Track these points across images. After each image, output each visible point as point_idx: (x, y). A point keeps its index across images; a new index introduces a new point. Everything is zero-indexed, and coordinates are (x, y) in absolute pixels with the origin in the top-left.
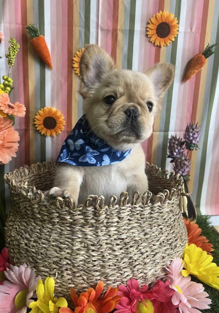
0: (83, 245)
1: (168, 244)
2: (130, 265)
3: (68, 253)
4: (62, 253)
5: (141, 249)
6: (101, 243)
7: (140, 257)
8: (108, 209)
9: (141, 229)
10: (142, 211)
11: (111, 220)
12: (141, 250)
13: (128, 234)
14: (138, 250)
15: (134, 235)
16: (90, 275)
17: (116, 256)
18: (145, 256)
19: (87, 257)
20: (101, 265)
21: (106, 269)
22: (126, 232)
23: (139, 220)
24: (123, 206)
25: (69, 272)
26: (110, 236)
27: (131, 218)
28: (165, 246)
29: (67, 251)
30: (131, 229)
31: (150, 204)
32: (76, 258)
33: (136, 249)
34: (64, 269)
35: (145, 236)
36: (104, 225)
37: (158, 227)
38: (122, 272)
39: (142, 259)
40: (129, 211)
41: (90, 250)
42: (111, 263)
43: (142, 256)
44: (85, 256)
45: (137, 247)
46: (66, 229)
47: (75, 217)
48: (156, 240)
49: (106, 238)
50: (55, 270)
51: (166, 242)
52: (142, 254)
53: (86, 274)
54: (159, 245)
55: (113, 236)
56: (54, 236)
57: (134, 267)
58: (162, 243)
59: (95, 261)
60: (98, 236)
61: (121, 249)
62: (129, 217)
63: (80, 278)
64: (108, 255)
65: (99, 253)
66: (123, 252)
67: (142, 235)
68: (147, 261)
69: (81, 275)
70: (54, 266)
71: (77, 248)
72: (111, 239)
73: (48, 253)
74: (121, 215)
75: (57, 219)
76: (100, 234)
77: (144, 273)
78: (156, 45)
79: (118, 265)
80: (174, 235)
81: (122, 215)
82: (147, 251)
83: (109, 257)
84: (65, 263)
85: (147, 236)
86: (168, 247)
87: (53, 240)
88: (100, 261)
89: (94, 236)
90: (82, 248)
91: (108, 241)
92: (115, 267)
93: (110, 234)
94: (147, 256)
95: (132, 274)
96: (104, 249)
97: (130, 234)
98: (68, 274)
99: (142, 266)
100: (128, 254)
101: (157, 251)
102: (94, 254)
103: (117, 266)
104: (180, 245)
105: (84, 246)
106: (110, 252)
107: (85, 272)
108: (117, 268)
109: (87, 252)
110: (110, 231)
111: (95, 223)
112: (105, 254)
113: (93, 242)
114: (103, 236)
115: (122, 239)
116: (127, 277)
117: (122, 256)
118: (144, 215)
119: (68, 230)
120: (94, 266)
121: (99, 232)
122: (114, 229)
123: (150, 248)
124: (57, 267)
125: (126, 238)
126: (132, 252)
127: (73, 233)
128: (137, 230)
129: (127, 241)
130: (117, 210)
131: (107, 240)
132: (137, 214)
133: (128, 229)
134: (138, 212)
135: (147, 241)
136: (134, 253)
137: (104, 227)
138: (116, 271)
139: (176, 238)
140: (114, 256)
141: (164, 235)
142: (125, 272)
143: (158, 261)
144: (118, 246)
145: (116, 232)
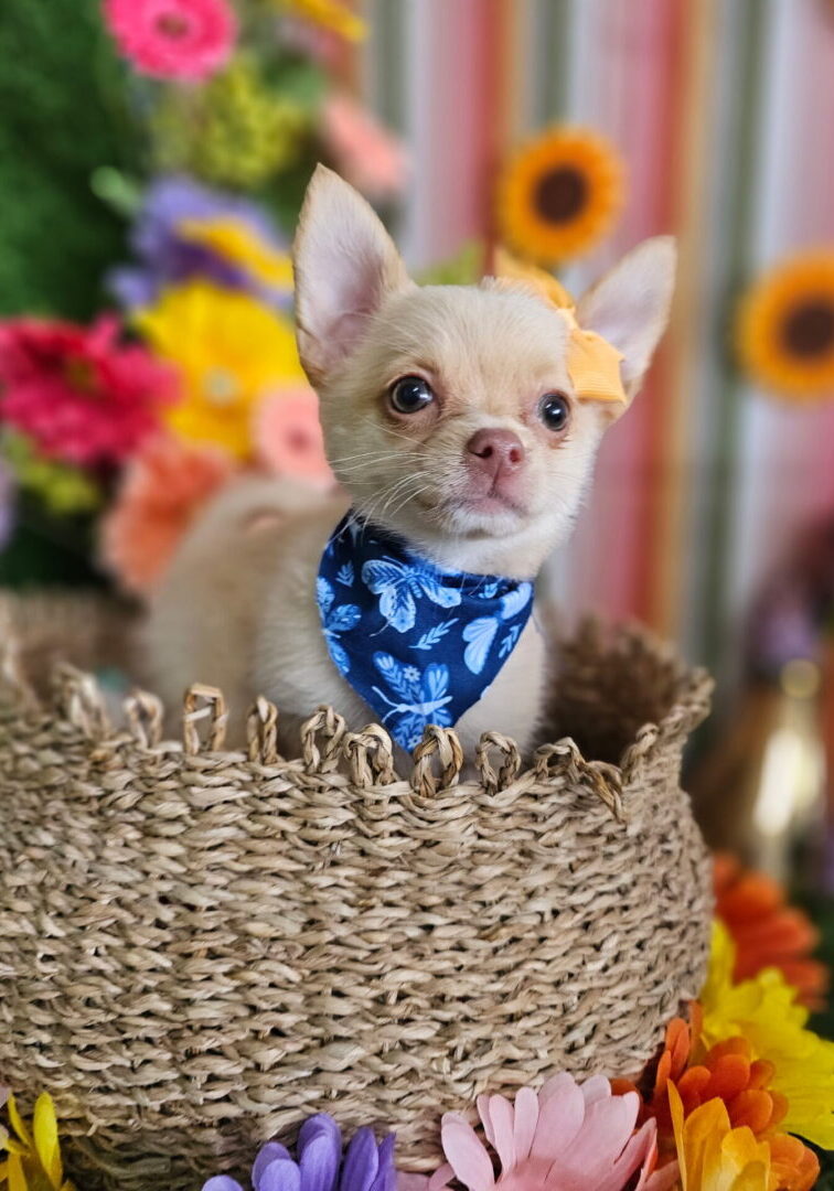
0: (40, 875)
1: (434, 1020)
2: (171, 1038)
5: (253, 986)
6: (94, 889)
7: (236, 1019)
9: (303, 894)
11: (151, 804)
12: (253, 991)
13: (226, 896)
14: (237, 984)
15: (253, 907)
17: (131, 969)
20: (59, 986)
21: (65, 1009)
22: (222, 880)
23: (297, 848)
24: (199, 754)
26: (146, 874)
27: (248, 824)
28: (403, 1022)
30: (250, 875)
31: (340, 779)
33: (225, 974)
35: (303, 931)
36: (132, 820)
37: (414, 911)
39: (242, 1037)
41: (50, 908)
42: (95, 994)
43: (244, 1019)
44: (26, 922)
45: (237, 967)
48: (358, 973)
49: (128, 879)
51: (424, 1004)
54: (369, 1005)
55: (159, 878)
57: (191, 1055)
58: (392, 999)
59: (46, 958)
60: (99, 858)
61: (162, 948)
64: (100, 952)
65: (72, 930)
66: (167, 964)
67: (291, 926)
68: (269, 1056)
71: (20, 881)
72: (144, 888)
76: (113, 854)
79: (121, 1016)
80: (498, 987)
82: (283, 1009)
83: (99, 964)
85: (312, 937)
88: (61, 966)
89: (91, 856)
90: (32, 889)
91: (131, 896)
92: (103, 1018)
95: (179, 1088)
96: (91, 919)
97: (237, 900)
100: (180, 982)
101: (339, 1028)
102: (51, 927)
104: (531, 1055)
105: (42, 884)
110: (154, 853)
111: (98, 799)
114: (119, 867)
115: (192, 908)
117: (151, 981)
122: (175, 849)
123: (307, 998)
125: (210, 909)
128: (277, 891)
129: (205, 920)
131: (125, 886)
132: (283, 814)
133: (236, 873)
134: (285, 805)
135: (299, 958)
136: (208, 985)
137: (130, 828)
138: (108, 1039)
139: (511, 1007)
140: (119, 967)
141: (425, 964)
142: (146, 1062)
143: (342, 1082)
144: (157, 932)
145: (177, 868)
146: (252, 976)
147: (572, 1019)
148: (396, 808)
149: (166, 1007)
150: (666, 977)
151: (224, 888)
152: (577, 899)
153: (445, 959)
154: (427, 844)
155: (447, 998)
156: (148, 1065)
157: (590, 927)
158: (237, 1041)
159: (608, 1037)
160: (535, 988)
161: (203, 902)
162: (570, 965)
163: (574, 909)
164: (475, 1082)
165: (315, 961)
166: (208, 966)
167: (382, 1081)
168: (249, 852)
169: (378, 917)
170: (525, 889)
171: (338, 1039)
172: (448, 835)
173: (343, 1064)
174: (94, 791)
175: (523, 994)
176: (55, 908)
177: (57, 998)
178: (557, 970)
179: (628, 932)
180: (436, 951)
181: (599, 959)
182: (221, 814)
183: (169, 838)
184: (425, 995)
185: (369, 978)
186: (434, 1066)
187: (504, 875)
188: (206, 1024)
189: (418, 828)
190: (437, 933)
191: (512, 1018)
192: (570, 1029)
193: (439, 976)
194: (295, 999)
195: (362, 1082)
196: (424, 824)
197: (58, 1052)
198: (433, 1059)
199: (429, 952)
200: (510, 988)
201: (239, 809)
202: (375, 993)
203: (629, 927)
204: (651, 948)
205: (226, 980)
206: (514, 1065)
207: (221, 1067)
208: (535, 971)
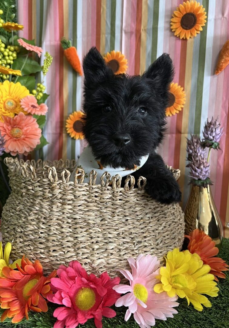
0: (37, 216)
1: (130, 237)
2: (74, 245)
3: (24, 222)
4: (20, 221)
6: (52, 217)
7: (88, 240)
8: (61, 183)
9: (100, 214)
10: (102, 194)
11: (65, 197)
12: (91, 234)
14: (87, 233)
15: (89, 217)
16: (36, 246)
17: (62, 232)
18: (93, 240)
19: (36, 228)
20: (46, 238)
21: (49, 243)
22: (81, 213)
23: (99, 204)
24: (78, 184)
25: (22, 240)
26: (63, 213)
27: (88, 199)
28: (124, 238)
29: (24, 220)
30: (88, 211)
31: (109, 188)
32: (27, 227)
33: (85, 231)
34: (18, 236)
35: (101, 222)
36: (59, 201)
37: (123, 217)
38: (64, 250)
39: (90, 244)
40: (86, 191)
41: (41, 222)
42: (55, 239)
43: (90, 240)
44: (35, 226)
45: (87, 229)
46: (30, 201)
47: (36, 188)
48: (113, 229)
49: (59, 214)
50: (13, 236)
52: (92, 238)
53: (33, 244)
54: (116, 235)
55: (67, 213)
56: (21, 206)
57: (78, 249)
58: (121, 234)
59: (42, 233)
60: (51, 211)
61: (70, 227)
62: (84, 198)
63: (28, 248)
64: (55, 230)
65: (47, 226)
66: (71, 231)
67: (98, 221)
68: (96, 247)
69: (29, 245)
70: (13, 233)
71: (32, 218)
72: (64, 216)
73: (12, 220)
74: (76, 193)
75: (24, 190)
77: (91, 260)
78: (181, 38)
79: (62, 242)
80: (142, 231)
81: (78, 194)
82: (98, 237)
84: (19, 230)
85: (103, 222)
86: (128, 240)
87: (19, 210)
88: (45, 234)
89: (49, 211)
90: (35, 219)
91: (61, 218)
92: (57, 243)
93: (64, 211)
94: (97, 242)
95: (76, 257)
96: (52, 223)
97: (85, 217)
98: (20, 242)
99: (88, 251)
100: (75, 234)
101: (111, 240)
102: (42, 226)
103: (59, 243)
104: (150, 245)
105: (38, 218)
106: (58, 228)
107: (32, 243)
108: (59, 244)
109: (37, 224)
110: (65, 208)
111: (51, 197)
112: (52, 228)
113: (45, 216)
114: (57, 212)
115: (75, 219)
116: (70, 258)
117: (68, 234)
118: (103, 199)
119: (32, 203)
120: (40, 238)
121: (54, 207)
122: (70, 207)
123: (103, 235)
124: (14, 233)
125: (79, 219)
126: (79, 232)
127: (33, 204)
128: (94, 214)
130: (72, 187)
131: (59, 216)
132: (96, 196)
133: (84, 211)
134: (97, 194)
135: (101, 227)
136: (81, 234)
137: (59, 203)
138: (59, 248)
139: (145, 235)
140: (60, 232)
141: (127, 227)
142: (68, 252)
143: (111, 251)
144: (68, 224)
145: (71, 211)
146: (91, 231)
147: (157, 238)
148: (121, 194)
149: (72, 239)
150: (175, 232)
151: (82, 214)
152: (156, 215)
153: (131, 226)
154: (127, 202)
155: (132, 233)
156: (68, 253)
157: (159, 221)
158: (89, 245)
159: (165, 243)
160: (150, 231)
161: (78, 217)
162: (156, 227)
163: (156, 217)
164: (139, 250)
165: (104, 227)
166: (81, 230)
167: (120, 250)
168: (87, 206)
169: (116, 218)
170: (145, 213)
171: (110, 242)
172: (131, 199)
173: (112, 248)
174: (50, 195)
175: (147, 232)
176: (42, 222)
177: (45, 241)
178: (153, 228)
179: (167, 222)
180: (129, 224)
181: (161, 227)
182: (82, 197)
183: (69, 204)
184: (127, 233)
185: (116, 230)
186: (131, 247)
187: (141, 210)
188: (82, 242)
189: (125, 198)
190: (129, 221)
191: (145, 237)
192: (157, 240)
193: (130, 229)
194: (100, 235)
195: (116, 251)
196: (126, 197)
197: (46, 253)
198: (130, 245)
199: (128, 224)
200: (144, 231)
201: (86, 196)
202: (117, 233)
203: (167, 221)
204: (172, 226)
205: (85, 232)
206: (146, 247)
207: (85, 250)
208: (149, 228)
